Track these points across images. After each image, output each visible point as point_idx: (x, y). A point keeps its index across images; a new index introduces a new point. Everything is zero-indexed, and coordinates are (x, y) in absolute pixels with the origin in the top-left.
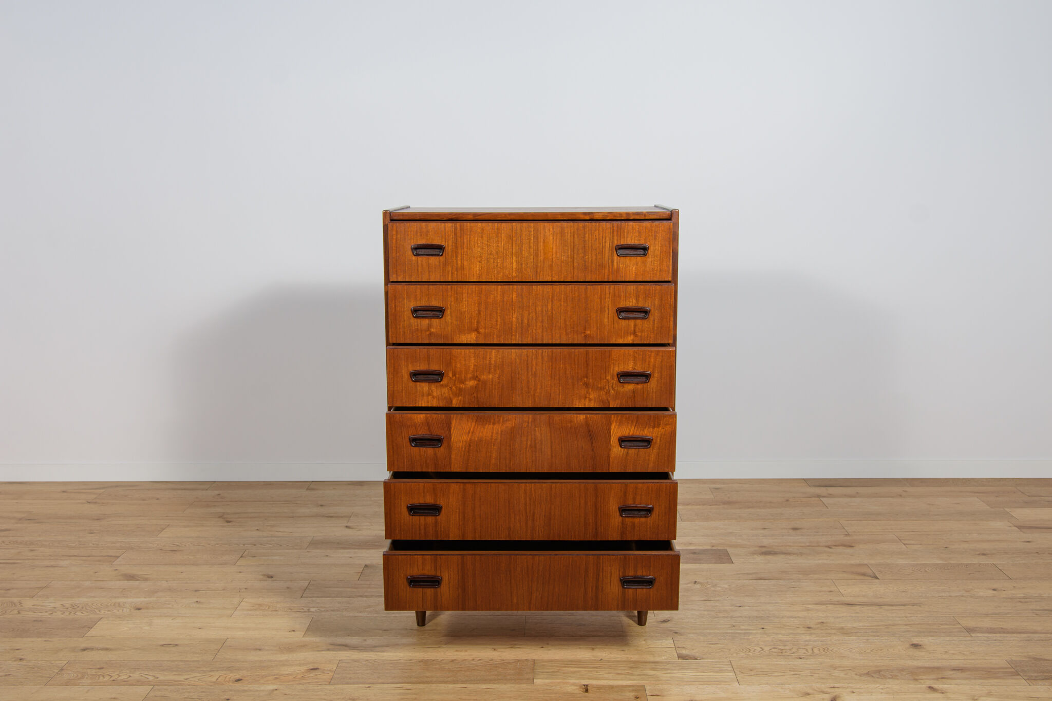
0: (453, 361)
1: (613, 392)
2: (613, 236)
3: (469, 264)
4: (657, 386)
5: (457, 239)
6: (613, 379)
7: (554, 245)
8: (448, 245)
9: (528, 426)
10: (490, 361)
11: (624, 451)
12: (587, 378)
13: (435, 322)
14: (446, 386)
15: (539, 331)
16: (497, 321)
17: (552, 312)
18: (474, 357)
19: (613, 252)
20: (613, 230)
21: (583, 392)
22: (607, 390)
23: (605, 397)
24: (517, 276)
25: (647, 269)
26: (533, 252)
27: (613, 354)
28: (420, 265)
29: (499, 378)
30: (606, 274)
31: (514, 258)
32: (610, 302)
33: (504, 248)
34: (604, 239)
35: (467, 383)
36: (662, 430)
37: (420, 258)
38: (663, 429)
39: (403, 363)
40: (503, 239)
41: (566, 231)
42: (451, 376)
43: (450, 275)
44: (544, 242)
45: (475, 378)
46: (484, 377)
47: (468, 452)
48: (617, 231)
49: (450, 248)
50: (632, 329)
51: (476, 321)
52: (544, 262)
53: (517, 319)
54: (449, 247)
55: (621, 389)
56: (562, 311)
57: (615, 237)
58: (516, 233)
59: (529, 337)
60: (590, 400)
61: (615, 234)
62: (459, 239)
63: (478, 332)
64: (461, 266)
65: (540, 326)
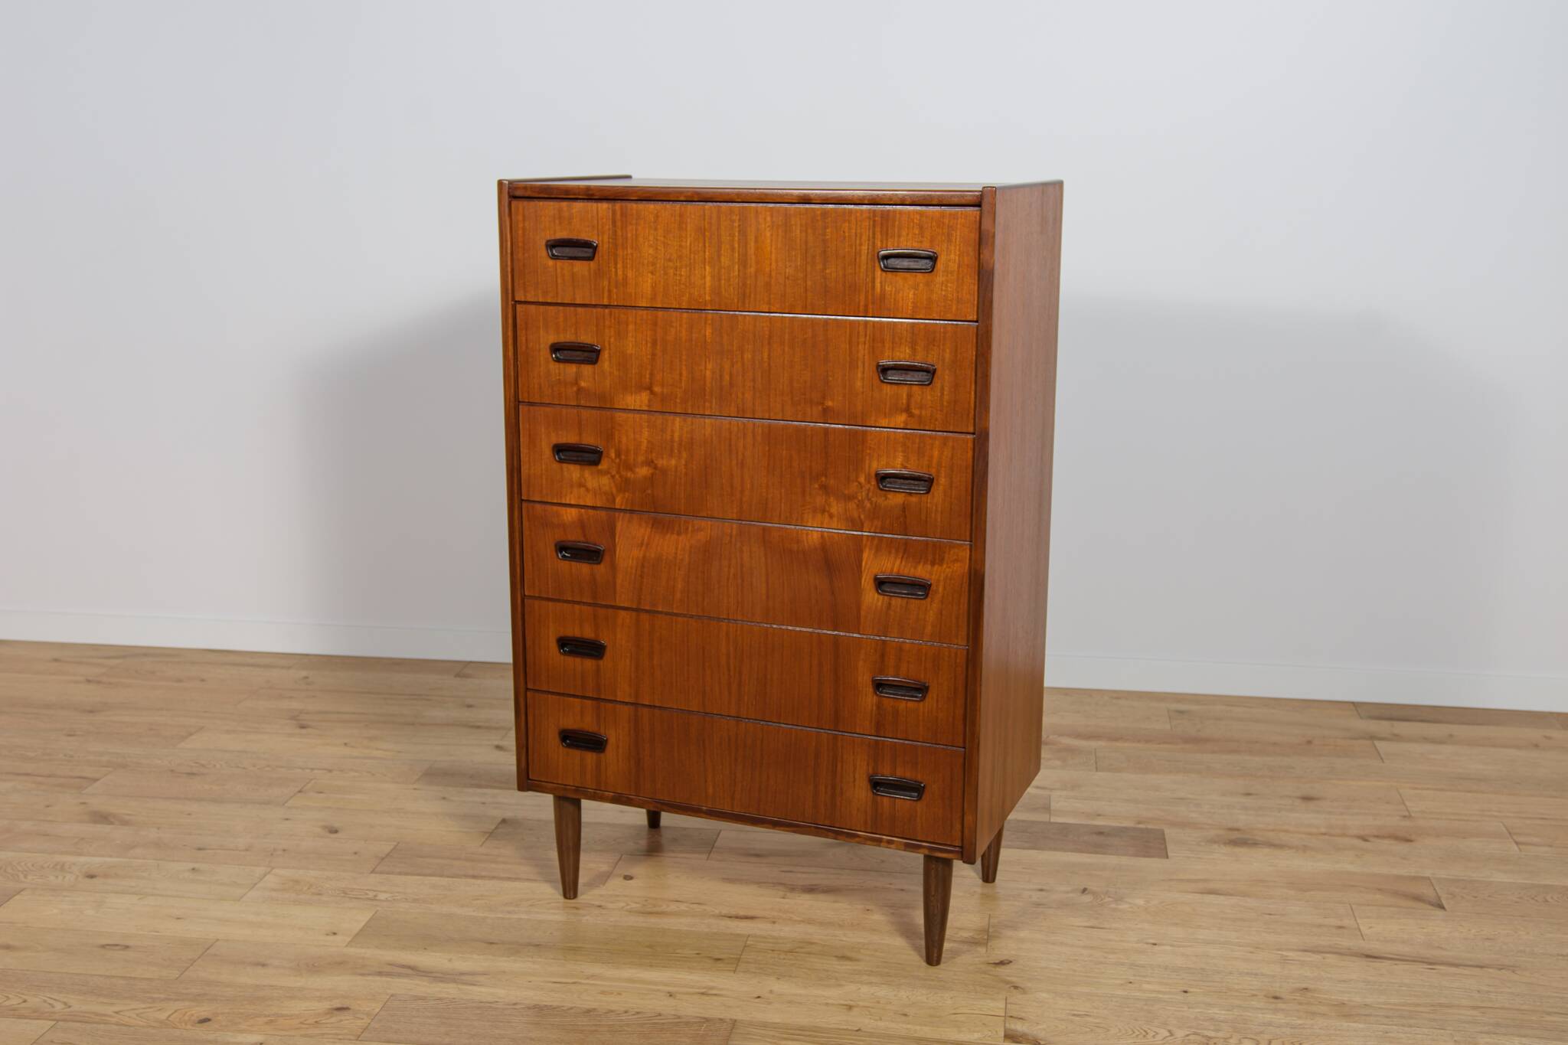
0: (617, 433)
1: (868, 505)
2: (874, 234)
3: (636, 277)
4: (943, 501)
5: (616, 231)
6: (869, 482)
7: (774, 247)
8: (602, 241)
9: (730, 542)
10: (672, 436)
11: (883, 599)
12: (826, 476)
13: (587, 369)
14: (607, 472)
15: (748, 396)
16: (681, 375)
17: (769, 364)
18: (648, 430)
19: (874, 263)
20: (874, 221)
21: (820, 500)
22: (859, 501)
23: (855, 514)
24: (711, 301)
25: (934, 297)
26: (739, 259)
27: (869, 438)
28: (559, 275)
29: (686, 465)
30: (862, 303)
31: (707, 268)
32: (866, 352)
33: (690, 250)
34: (858, 238)
35: (637, 470)
36: (948, 570)
37: (559, 263)
38: (949, 567)
39: (543, 430)
40: (689, 233)
41: (793, 222)
42: (613, 457)
43: (606, 295)
44: (756, 241)
45: (650, 463)
46: (662, 462)
47: (642, 577)
48: (882, 224)
49: (606, 246)
50: (904, 401)
51: (648, 372)
52: (756, 276)
53: (713, 373)
54: (604, 248)
55: (881, 501)
56: (786, 362)
57: (878, 236)
58: (710, 223)
59: (733, 405)
60: (830, 516)
61: (878, 229)
62: (619, 233)
63: (652, 392)
64: (623, 279)
65: (750, 387)
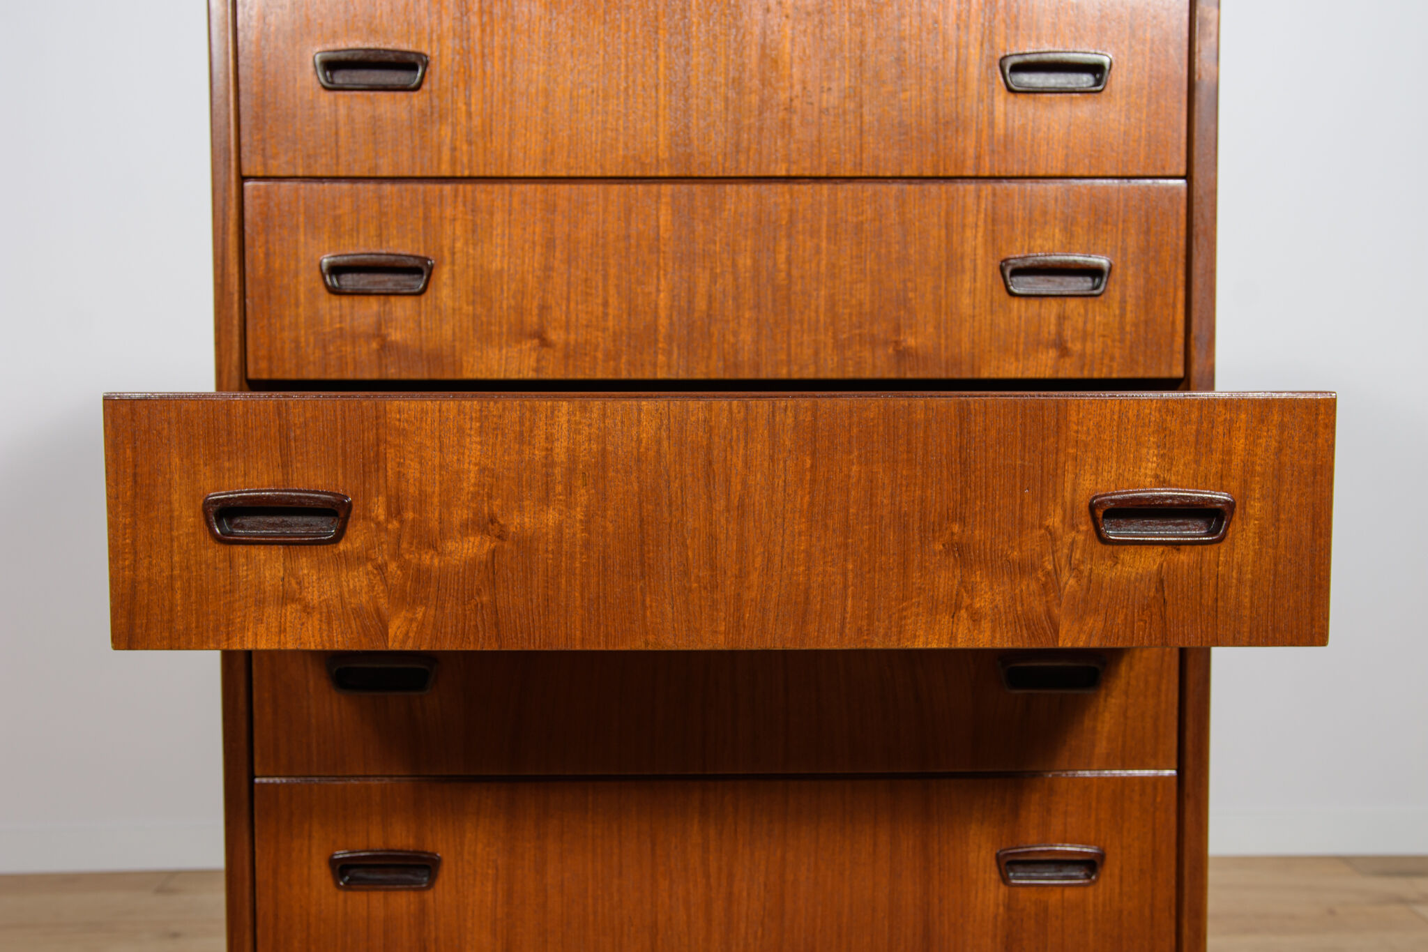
0: (391, 453)
1: (1072, 582)
4: (1259, 554)
6: (1074, 527)
10: (549, 450)
12: (963, 521)
14: (362, 559)
18: (481, 431)
21: (945, 581)
22: (1047, 575)
23: (1039, 607)
27: (1074, 418)
29: (587, 522)
35: (450, 545)
39: (176, 461)
42: (382, 518)
45: (487, 524)
46: (520, 521)
51: (535, 303)
55: (1106, 571)
60: (976, 618)
